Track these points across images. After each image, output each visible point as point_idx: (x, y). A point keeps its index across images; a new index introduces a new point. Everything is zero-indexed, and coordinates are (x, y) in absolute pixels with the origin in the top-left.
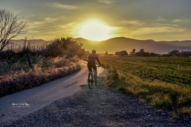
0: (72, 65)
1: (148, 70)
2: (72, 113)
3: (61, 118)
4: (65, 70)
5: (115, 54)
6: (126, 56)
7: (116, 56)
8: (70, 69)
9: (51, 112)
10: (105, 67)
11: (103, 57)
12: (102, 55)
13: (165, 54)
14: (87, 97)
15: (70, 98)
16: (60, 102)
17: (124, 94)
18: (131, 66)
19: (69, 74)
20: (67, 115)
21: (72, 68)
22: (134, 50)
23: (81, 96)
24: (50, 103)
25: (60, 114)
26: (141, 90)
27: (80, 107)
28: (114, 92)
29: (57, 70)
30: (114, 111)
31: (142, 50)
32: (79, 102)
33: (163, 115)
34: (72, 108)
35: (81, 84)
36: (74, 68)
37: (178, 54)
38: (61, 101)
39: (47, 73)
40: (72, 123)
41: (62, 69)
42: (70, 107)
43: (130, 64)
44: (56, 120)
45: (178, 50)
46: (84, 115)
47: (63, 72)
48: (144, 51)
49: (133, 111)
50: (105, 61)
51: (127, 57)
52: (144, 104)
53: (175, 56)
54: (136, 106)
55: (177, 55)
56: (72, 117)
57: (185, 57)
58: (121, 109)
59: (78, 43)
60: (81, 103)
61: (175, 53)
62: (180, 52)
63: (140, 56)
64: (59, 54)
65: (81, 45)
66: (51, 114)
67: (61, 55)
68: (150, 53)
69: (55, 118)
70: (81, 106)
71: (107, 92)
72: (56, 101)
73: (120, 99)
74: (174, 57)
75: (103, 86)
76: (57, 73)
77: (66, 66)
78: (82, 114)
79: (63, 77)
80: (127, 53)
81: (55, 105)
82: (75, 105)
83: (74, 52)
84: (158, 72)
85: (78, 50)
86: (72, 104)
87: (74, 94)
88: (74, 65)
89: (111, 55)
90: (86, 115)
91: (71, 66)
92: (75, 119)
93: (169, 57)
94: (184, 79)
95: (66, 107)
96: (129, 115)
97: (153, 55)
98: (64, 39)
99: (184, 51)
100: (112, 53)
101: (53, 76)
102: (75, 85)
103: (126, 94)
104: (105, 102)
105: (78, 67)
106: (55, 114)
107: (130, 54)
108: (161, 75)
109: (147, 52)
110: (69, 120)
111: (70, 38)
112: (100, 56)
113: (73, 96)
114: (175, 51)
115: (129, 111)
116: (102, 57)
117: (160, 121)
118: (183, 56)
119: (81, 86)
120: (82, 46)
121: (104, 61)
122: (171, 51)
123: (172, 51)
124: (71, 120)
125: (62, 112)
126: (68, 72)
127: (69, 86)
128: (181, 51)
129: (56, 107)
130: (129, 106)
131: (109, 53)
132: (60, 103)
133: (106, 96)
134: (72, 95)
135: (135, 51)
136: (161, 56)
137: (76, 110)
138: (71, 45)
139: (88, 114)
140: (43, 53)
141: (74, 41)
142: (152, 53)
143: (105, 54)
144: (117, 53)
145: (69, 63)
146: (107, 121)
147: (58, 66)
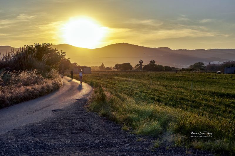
0: (46, 82)
1: (152, 90)
2: (31, 143)
3: (16, 149)
4: (35, 89)
5: (114, 67)
6: (129, 70)
7: (116, 70)
8: (43, 88)
9: (5, 141)
10: (94, 85)
11: (97, 72)
12: (96, 69)
13: (186, 67)
14: (57, 123)
15: (34, 125)
16: (19, 130)
17: (106, 121)
18: (131, 85)
19: (41, 96)
20: (25, 144)
21: (46, 88)
22: (141, 62)
23: (49, 123)
24: (7, 131)
25: (16, 143)
26: (128, 115)
27: (43, 136)
28: (94, 118)
29: (23, 89)
30: (85, 140)
31: (152, 62)
32: (44, 130)
33: (144, 144)
34: (34, 137)
35: (54, 109)
36: (48, 86)
37: (203, 67)
38: (22, 129)
39: (9, 93)
40: (29, 154)
41: (30, 88)
42: (32, 136)
43: (130, 81)
44: (10, 150)
45: (203, 63)
46: (45, 145)
47: (32, 92)
48: (155, 63)
49: (109, 140)
50: (97, 78)
51: (131, 71)
52: (127, 132)
53: (199, 70)
54: (115, 134)
55: (201, 69)
56: (30, 147)
57: (212, 72)
58: (95, 138)
59: (58, 52)
60: (47, 131)
61: (198, 67)
62: (206, 65)
63: (150, 70)
64: (29, 67)
65: (63, 54)
66: (5, 144)
67: (32, 68)
68: (164, 66)
69: (9, 148)
70: (46, 135)
71: (85, 118)
72: (14, 129)
73: (99, 126)
74: (196, 72)
75: (82, 110)
76: (23, 93)
77: (38, 84)
78: (43, 143)
79: (32, 99)
80: (132, 66)
81: (12, 133)
82: (39, 134)
83: (53, 65)
84: (164, 93)
85: (59, 61)
86: (35, 132)
87: (40, 121)
88: (50, 82)
89: (108, 68)
90: (49, 144)
91: (44, 85)
92: (33, 149)
93: (189, 72)
94: (193, 102)
95: (26, 136)
96: (102, 144)
97: (168, 69)
98: (39, 45)
99: (211, 63)
100: (109, 66)
101: (17, 98)
102: (45, 109)
103: (110, 120)
104: (78, 130)
105: (55, 86)
106: (10, 143)
107: (135, 67)
108: (166, 97)
109: (160, 65)
110: (25, 150)
111: (48, 45)
112: (92, 71)
113: (39, 123)
114: (199, 63)
115: (103, 140)
116: (95, 72)
117: (137, 150)
118: (209, 71)
119: (53, 111)
120: (64, 56)
121: (95, 78)
122: (193, 64)
123: (195, 64)
124: (28, 151)
125: (20, 141)
126: (40, 92)
127: (37, 110)
128: (208, 63)
129: (13, 136)
130: (106, 135)
131: (106, 66)
132: (19, 132)
133: (83, 123)
134: (37, 121)
135: (143, 64)
136: (178, 71)
137: (39, 139)
138: (49, 54)
139: (51, 144)
140: (7, 65)
141: (52, 49)
142: (166, 67)
143: (100, 67)
144: (117, 66)
145: (42, 79)
146: (73, 152)
147: (26, 83)
